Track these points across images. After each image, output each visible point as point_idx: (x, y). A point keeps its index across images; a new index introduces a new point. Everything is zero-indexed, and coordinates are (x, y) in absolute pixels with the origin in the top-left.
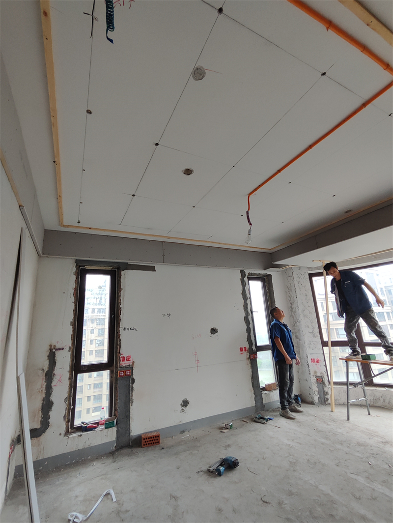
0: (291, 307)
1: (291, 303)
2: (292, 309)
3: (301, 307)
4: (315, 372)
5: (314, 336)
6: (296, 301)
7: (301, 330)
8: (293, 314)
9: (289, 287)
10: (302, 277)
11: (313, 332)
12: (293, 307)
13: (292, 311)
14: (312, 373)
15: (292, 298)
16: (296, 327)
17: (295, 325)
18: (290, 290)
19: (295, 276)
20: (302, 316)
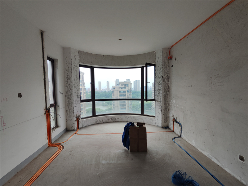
0: (67, 81)
1: (67, 79)
2: (68, 82)
3: (73, 82)
4: (77, 115)
5: (78, 98)
6: (71, 78)
7: (72, 94)
8: (68, 86)
9: (67, 69)
10: (76, 65)
11: (77, 96)
12: (68, 81)
13: (67, 83)
14: (75, 116)
15: (68, 76)
16: (68, 93)
17: (68, 92)
18: (68, 71)
19: (72, 63)
20: (73, 87)
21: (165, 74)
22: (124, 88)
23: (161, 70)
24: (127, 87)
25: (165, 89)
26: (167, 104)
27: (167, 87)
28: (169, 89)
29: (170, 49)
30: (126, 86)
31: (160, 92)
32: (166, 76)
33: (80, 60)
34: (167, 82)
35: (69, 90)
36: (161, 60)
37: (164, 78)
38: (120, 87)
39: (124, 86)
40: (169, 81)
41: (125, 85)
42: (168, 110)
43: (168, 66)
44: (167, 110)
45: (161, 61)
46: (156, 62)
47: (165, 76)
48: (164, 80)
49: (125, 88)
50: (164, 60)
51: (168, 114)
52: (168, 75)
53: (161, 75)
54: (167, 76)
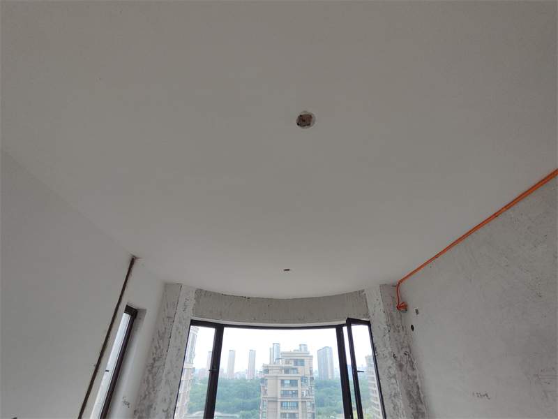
0: (152, 365)
1: (154, 359)
2: (153, 367)
5: (167, 417)
6: (164, 357)
7: (154, 406)
9: (161, 332)
10: (184, 322)
11: (167, 411)
12: (155, 365)
15: (159, 351)
16: (146, 401)
17: (144, 398)
18: (161, 337)
19: (177, 319)
20: (163, 381)
22: (293, 369)
23: (387, 336)
24: (300, 368)
25: (409, 394)
28: (422, 396)
29: (397, 286)
30: (299, 363)
31: (398, 404)
33: (195, 311)
34: (410, 373)
35: (149, 393)
36: (382, 312)
37: (399, 359)
38: (282, 368)
39: (292, 365)
40: (414, 369)
41: (296, 362)
43: (401, 327)
45: (383, 315)
46: (371, 315)
47: (399, 352)
48: (401, 366)
49: (296, 369)
50: (389, 312)
52: (408, 350)
53: (390, 349)
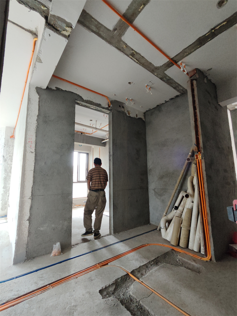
21: (8, 153)
26: (8, 188)
27: (9, 168)
32: (8, 156)
42: (8, 194)
44: (6, 195)
51: (8, 199)
54: (10, 156)
